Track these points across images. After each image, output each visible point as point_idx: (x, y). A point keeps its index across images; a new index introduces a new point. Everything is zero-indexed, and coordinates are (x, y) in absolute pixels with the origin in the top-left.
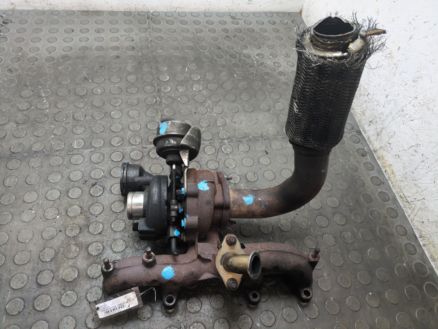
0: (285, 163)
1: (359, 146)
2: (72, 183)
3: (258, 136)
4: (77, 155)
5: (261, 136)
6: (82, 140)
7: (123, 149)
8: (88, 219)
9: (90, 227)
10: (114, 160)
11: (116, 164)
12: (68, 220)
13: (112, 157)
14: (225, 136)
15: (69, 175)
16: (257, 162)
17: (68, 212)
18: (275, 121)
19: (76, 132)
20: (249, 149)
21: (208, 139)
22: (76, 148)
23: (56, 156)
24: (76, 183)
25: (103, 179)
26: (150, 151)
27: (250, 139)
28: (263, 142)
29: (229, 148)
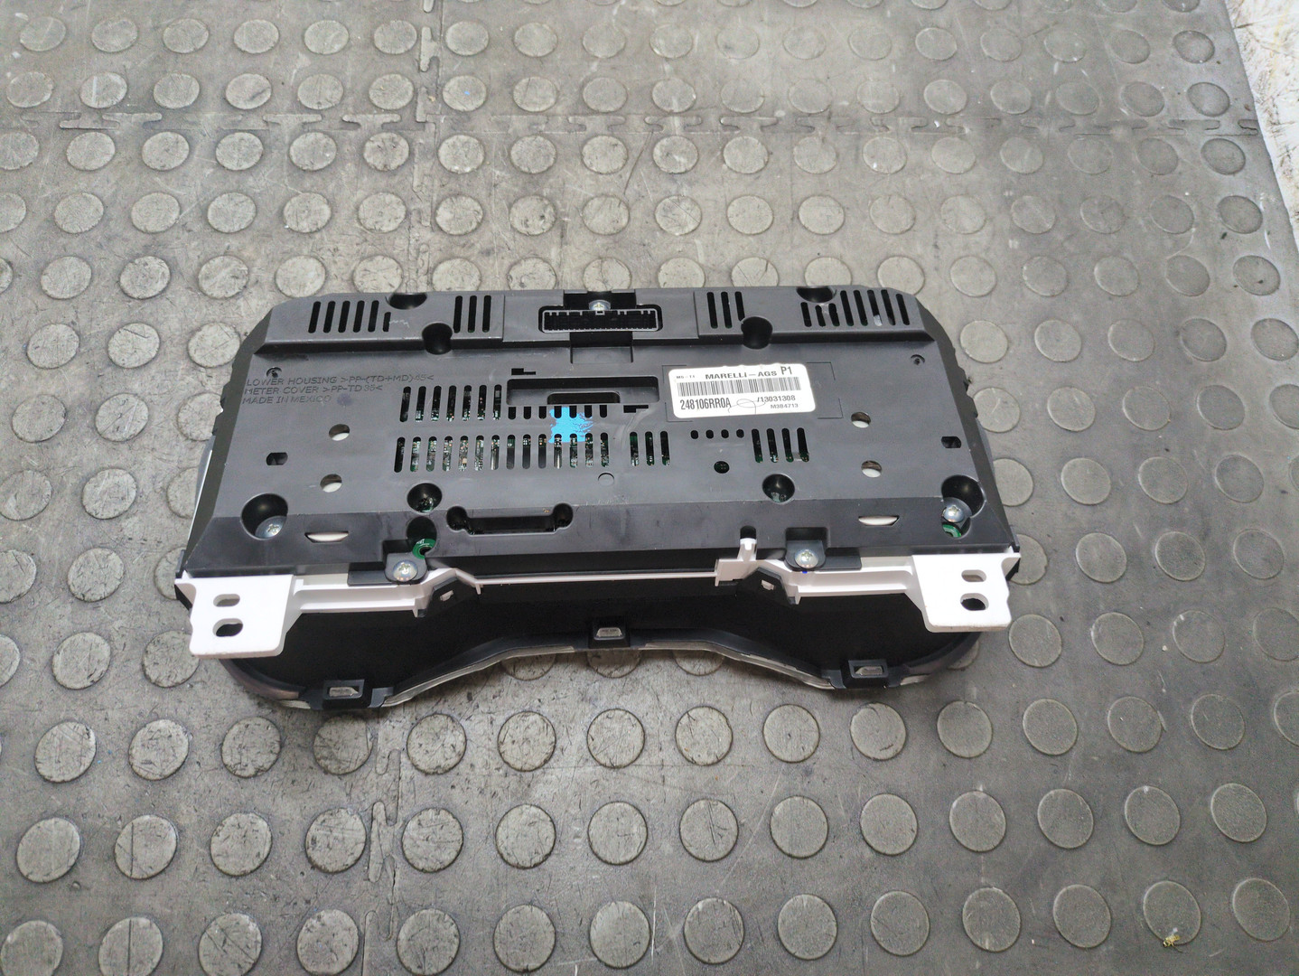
0: (902, 233)
1: (1236, 185)
2: (62, 240)
3: (813, 112)
4: (93, 133)
5: (826, 113)
6: (121, 75)
7: (266, 122)
8: (100, 380)
9: (101, 413)
10: (226, 165)
11: (233, 180)
12: (28, 376)
13: (218, 152)
14: (675, 101)
15: (55, 209)
16: (789, 217)
17: (30, 347)
18: (896, 53)
19: (103, 44)
20: (766, 164)
21: (603, 109)
22: (94, 104)
23: (17, 129)
24: (75, 242)
25: (175, 234)
26: (368, 139)
27: (778, 120)
28: (830, 138)
29: (683, 153)
